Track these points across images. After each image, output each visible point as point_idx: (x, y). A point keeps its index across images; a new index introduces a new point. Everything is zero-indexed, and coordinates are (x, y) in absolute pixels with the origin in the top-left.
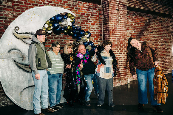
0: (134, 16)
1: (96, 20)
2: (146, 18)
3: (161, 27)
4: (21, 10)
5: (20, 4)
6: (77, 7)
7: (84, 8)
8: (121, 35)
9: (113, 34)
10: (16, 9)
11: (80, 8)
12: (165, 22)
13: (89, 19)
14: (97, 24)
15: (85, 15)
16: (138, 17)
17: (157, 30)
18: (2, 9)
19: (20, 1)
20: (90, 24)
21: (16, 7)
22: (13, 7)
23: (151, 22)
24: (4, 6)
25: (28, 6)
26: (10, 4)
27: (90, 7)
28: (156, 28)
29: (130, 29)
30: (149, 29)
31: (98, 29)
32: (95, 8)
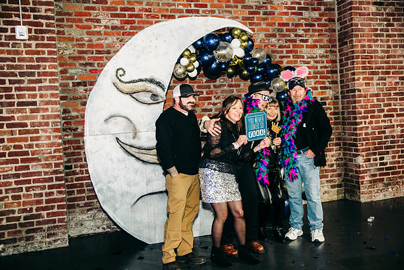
1: (319, 35)
5: (137, 19)
6: (269, 9)
7: (285, 11)
8: (389, 68)
9: (364, 68)
10: (128, 30)
11: (276, 12)
13: (300, 36)
14: (322, 47)
15: (290, 27)
18: (101, 35)
19: (136, 13)
20: (302, 46)
21: (129, 26)
22: (122, 28)
24: (106, 27)
26: (117, 22)
27: (302, 6)
31: (327, 57)
32: (315, 6)
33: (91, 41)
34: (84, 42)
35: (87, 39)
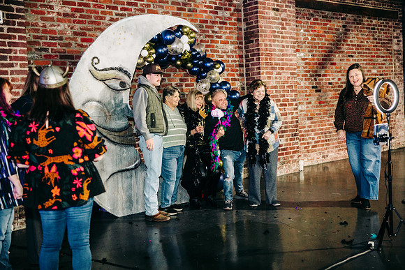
0: (312, 20)
1: (230, 33)
2: (337, 24)
3: (373, 43)
4: (87, 20)
5: (85, 8)
6: (193, 7)
7: (205, 9)
8: (283, 64)
9: (267, 64)
10: (78, 18)
11: (198, 9)
12: (381, 29)
13: (216, 32)
14: (232, 43)
15: (209, 24)
16: (319, 22)
17: (363, 49)
18: (54, 21)
19: (84, 2)
20: (218, 42)
21: (78, 14)
22: (73, 16)
23: (349, 30)
24: (58, 14)
25: (100, 10)
26: (68, 9)
27: (218, 5)
28: (360, 46)
29: (303, 51)
30: (345, 48)
31: (235, 52)
32: (227, 7)
33: (44, 26)
34: (38, 27)
35: (41, 24)
